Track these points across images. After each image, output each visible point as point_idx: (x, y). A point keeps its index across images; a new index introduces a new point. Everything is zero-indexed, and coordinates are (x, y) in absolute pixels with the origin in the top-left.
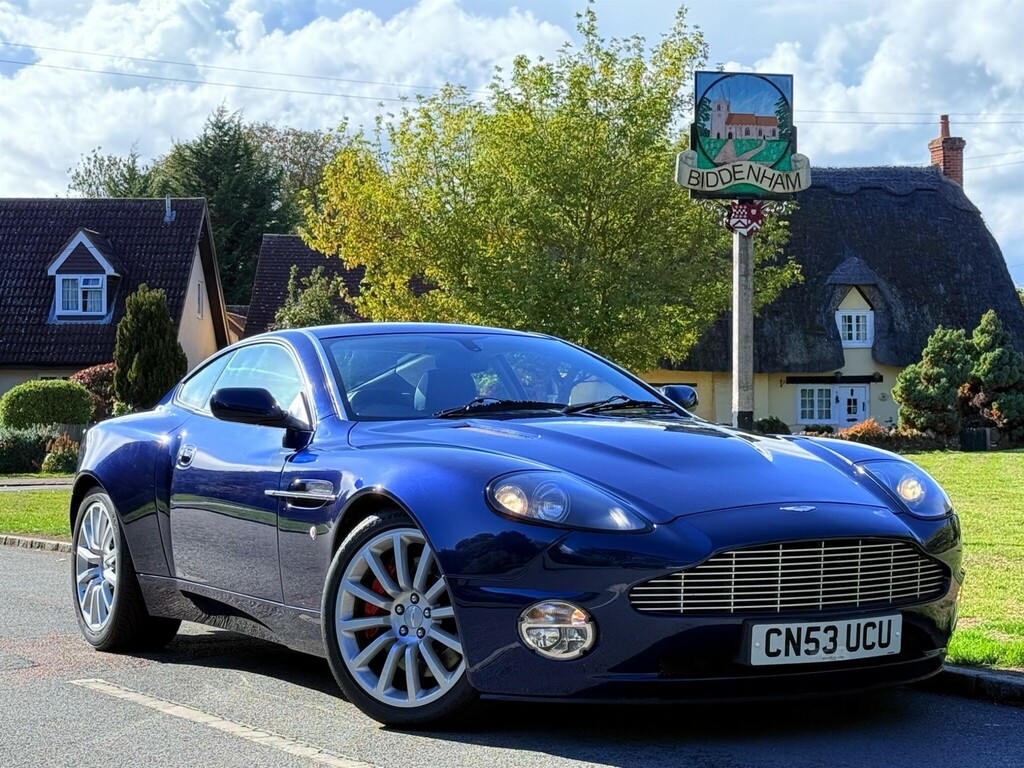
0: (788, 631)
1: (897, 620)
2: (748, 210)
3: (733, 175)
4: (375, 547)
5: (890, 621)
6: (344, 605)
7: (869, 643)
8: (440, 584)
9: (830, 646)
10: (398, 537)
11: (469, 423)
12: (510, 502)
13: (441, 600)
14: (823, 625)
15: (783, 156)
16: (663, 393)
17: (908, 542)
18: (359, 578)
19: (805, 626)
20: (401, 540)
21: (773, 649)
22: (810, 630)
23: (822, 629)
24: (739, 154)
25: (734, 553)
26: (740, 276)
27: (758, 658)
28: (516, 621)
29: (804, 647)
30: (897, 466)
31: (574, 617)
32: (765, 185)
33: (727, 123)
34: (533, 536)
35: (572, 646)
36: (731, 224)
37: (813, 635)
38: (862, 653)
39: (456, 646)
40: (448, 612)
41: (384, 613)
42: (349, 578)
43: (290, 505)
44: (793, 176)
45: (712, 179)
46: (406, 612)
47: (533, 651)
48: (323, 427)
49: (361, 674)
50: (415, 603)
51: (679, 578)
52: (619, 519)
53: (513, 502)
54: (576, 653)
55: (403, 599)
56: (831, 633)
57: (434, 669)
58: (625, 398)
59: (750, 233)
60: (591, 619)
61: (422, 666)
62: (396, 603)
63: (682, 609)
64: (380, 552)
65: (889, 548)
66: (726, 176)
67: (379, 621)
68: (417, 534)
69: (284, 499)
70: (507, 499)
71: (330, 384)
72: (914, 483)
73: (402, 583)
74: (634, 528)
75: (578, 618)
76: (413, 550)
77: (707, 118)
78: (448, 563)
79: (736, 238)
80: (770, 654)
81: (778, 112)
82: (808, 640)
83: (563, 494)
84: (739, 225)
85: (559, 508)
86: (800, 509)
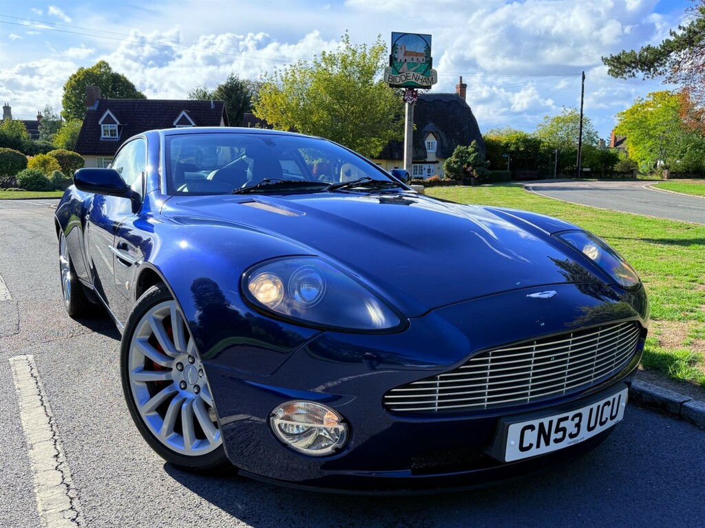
0: (541, 425)
1: (626, 393)
2: (412, 93)
3: (406, 78)
4: (156, 314)
5: (620, 397)
6: (135, 359)
7: (604, 419)
9: (575, 431)
10: (173, 307)
11: (254, 199)
14: (571, 414)
15: (427, 70)
18: (147, 338)
19: (555, 418)
20: (175, 314)
21: (526, 445)
22: (560, 420)
23: (570, 418)
24: (409, 69)
25: (491, 352)
26: (408, 121)
27: (512, 454)
28: (268, 415)
29: (553, 436)
31: (326, 418)
32: (419, 82)
33: (405, 55)
36: (405, 99)
37: (562, 425)
38: (597, 430)
41: (167, 370)
42: (138, 337)
43: (118, 260)
44: (430, 78)
45: (398, 79)
46: (185, 369)
50: (192, 363)
51: (436, 379)
53: (267, 291)
54: (328, 450)
55: (181, 359)
56: (577, 420)
57: (204, 426)
58: (369, 179)
59: (413, 102)
60: (344, 421)
62: (176, 362)
63: (436, 408)
64: (161, 318)
66: (403, 78)
67: (162, 377)
70: (261, 289)
71: (161, 169)
72: (592, 246)
73: (178, 348)
75: (330, 419)
77: (396, 53)
79: (407, 105)
80: (522, 449)
81: (425, 51)
82: (558, 430)
84: (408, 99)
85: (315, 291)
86: (545, 296)
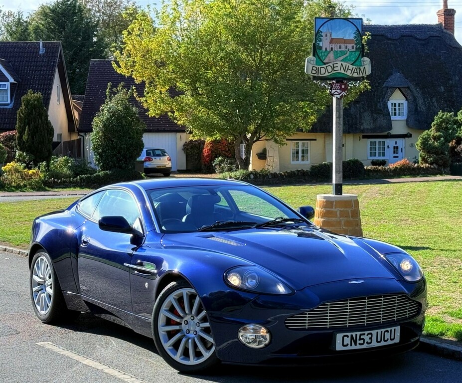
0: (352, 336)
1: (398, 328)
2: (340, 86)
3: (333, 68)
4: (175, 296)
5: (395, 329)
6: (161, 320)
7: (386, 339)
8: (204, 313)
9: (369, 341)
10: (185, 292)
13: (204, 320)
14: (366, 333)
15: (358, 59)
17: (403, 294)
18: (168, 308)
19: (358, 333)
20: (187, 293)
21: (345, 344)
22: (361, 335)
23: (366, 334)
24: (336, 58)
25: (329, 303)
26: (336, 118)
27: (339, 347)
28: (237, 332)
29: (358, 342)
30: (400, 256)
31: (261, 330)
32: (349, 73)
33: (330, 43)
34: (242, 294)
35: (260, 343)
36: (332, 93)
37: (362, 337)
38: (383, 343)
39: (211, 340)
40: (207, 325)
41: (180, 324)
42: (164, 308)
43: (136, 272)
44: (362, 68)
45: (323, 71)
46: (189, 323)
47: (244, 345)
48: (150, 235)
49: (170, 350)
50: (193, 320)
51: (306, 314)
52: (281, 289)
53: (235, 280)
54: (262, 346)
55: (188, 318)
56: (370, 336)
57: (201, 348)
58: (282, 218)
59: (342, 97)
60: (269, 331)
61: (195, 346)
62: (184, 319)
63: (307, 327)
64: (177, 297)
65: (395, 298)
66: (330, 69)
67: (177, 327)
68: (193, 291)
69: (133, 269)
70: (233, 279)
72: (407, 263)
73: (187, 312)
74: (287, 293)
75: (263, 331)
76: (192, 297)
77: (320, 41)
78: (206, 303)
79: (334, 99)
80: (344, 345)
81: (355, 37)
82: (360, 339)
83: (257, 277)
84: (336, 93)
85: (254, 281)
86: (357, 282)
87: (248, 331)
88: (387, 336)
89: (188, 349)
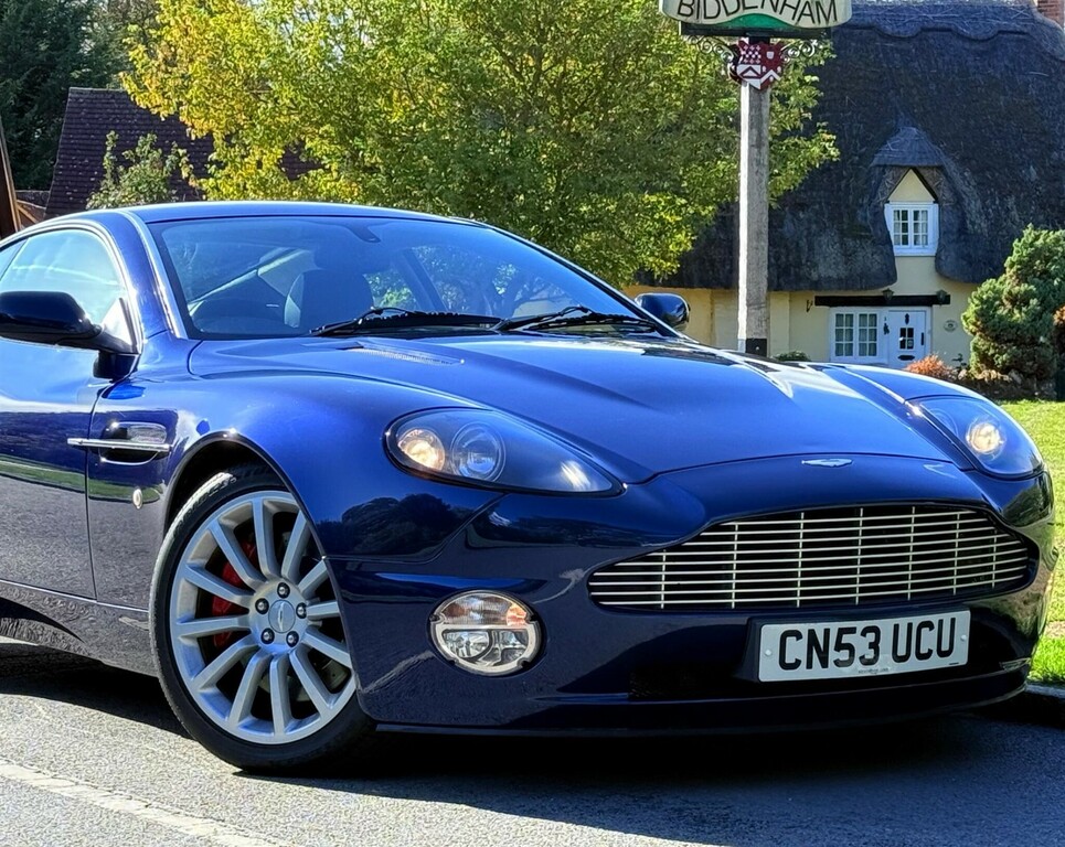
0: (812, 633)
1: (963, 618)
2: (763, 53)
4: (226, 518)
5: (953, 620)
6: (183, 600)
7: (924, 650)
8: (320, 570)
9: (870, 654)
10: (259, 503)
11: (362, 344)
12: (419, 454)
13: (322, 593)
14: (860, 625)
16: (638, 304)
17: (980, 509)
18: (204, 561)
19: (834, 627)
20: (265, 508)
21: (789, 660)
22: (842, 632)
23: (859, 631)
25: (737, 524)
26: (751, 146)
27: (769, 671)
28: (428, 619)
29: (833, 655)
30: (966, 404)
31: (510, 614)
32: (787, 17)
34: (453, 501)
35: (506, 655)
36: (739, 72)
37: (846, 639)
38: (914, 665)
39: (341, 656)
40: (331, 608)
41: (240, 611)
42: (189, 561)
43: (104, 460)
44: (826, 5)
45: (712, 8)
46: (271, 610)
47: (452, 663)
48: (151, 348)
49: (206, 697)
50: (284, 596)
51: (659, 559)
52: (575, 477)
53: (424, 453)
54: (512, 665)
55: (267, 591)
56: (871, 637)
57: (312, 690)
58: (585, 310)
59: (766, 85)
60: (535, 617)
61: (293, 687)
62: (257, 596)
63: (662, 603)
64: (232, 524)
65: (954, 518)
66: (731, 3)
67: (232, 623)
68: (287, 499)
69: (95, 450)
70: (415, 449)
71: (163, 288)
72: (989, 428)
73: (265, 569)
74: (595, 489)
75: (515, 615)
76: (282, 522)
78: (330, 539)
79: (745, 92)
80: (784, 666)
82: (839, 646)
83: (496, 444)
84: (750, 73)
85: (490, 461)
87: (464, 618)
88: (929, 640)
89: (268, 695)
